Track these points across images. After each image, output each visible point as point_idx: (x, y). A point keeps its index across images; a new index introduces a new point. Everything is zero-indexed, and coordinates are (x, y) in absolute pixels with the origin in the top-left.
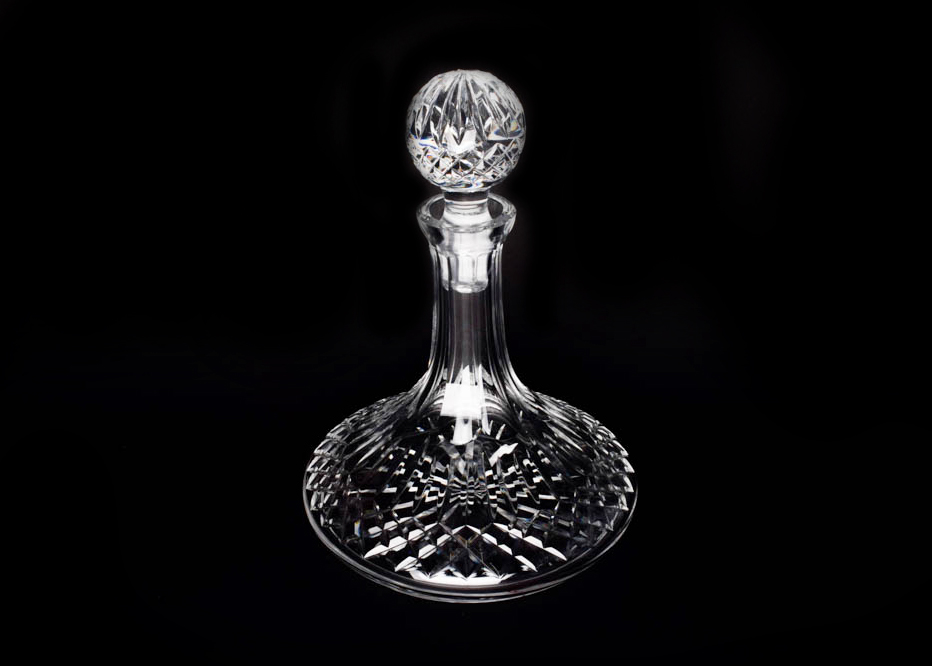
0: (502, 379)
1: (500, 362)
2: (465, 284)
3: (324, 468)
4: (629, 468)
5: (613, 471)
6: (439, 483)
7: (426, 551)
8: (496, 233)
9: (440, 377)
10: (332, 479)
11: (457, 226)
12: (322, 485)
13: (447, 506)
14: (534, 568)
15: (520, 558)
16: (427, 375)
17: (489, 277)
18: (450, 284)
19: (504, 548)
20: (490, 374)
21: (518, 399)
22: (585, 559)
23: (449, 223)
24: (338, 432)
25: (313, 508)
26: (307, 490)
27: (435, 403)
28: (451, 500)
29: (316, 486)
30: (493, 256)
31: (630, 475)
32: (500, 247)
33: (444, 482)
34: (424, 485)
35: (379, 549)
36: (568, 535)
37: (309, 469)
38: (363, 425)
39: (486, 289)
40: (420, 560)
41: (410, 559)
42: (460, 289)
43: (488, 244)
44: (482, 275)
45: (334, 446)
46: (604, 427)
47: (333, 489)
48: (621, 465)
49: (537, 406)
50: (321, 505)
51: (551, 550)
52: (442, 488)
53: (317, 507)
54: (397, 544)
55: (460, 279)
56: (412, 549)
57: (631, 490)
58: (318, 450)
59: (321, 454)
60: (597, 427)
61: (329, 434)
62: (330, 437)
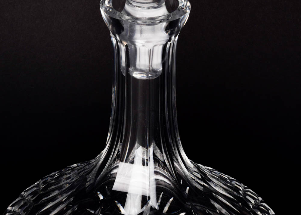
0: (171, 156)
2: (142, 71)
8: (171, 27)
11: (137, 19)
16: (104, 152)
17: (164, 64)
18: (127, 71)
21: (186, 176)
23: (129, 14)
24: (30, 192)
30: (168, 46)
32: (175, 39)
38: (53, 187)
39: (161, 76)
42: (137, 75)
43: (163, 36)
44: (157, 63)
45: (25, 204)
46: (265, 204)
49: (203, 183)
55: (137, 67)
58: (10, 206)
59: (12, 210)
60: (259, 203)
61: (23, 193)
62: (23, 195)
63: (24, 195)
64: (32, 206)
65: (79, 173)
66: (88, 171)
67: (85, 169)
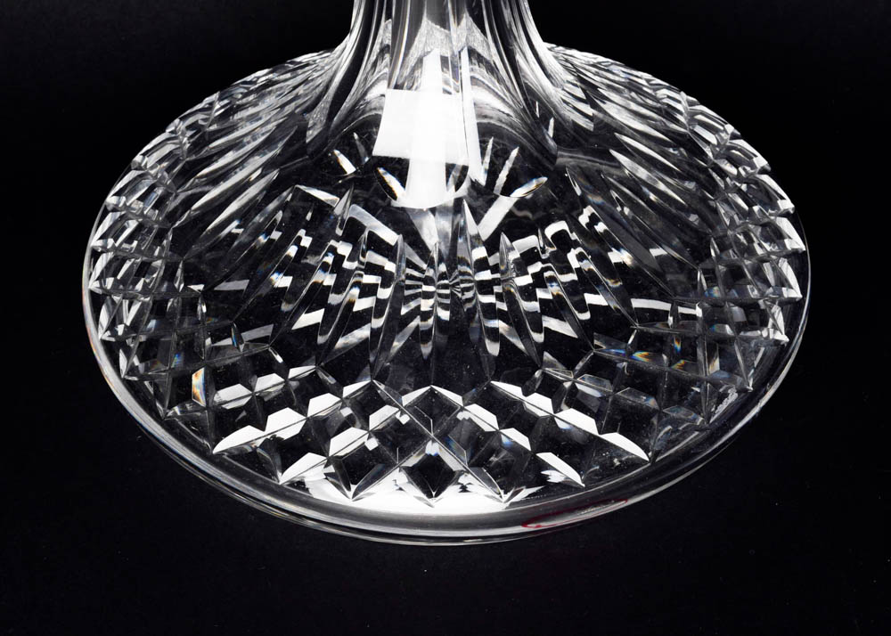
1: (507, 13)
3: (129, 240)
4: (795, 242)
5: (760, 251)
6: (382, 268)
7: (343, 443)
9: (379, 40)
10: (144, 269)
12: (124, 281)
13: (397, 323)
14: (576, 477)
15: (548, 457)
19: (514, 436)
20: (484, 32)
22: (687, 454)
25: (106, 336)
26: (92, 293)
27: (369, 97)
28: (404, 311)
29: (110, 282)
31: (794, 257)
33: (390, 267)
34: (350, 273)
35: (245, 436)
36: (652, 403)
37: (95, 241)
40: (333, 460)
41: (310, 459)
45: (151, 188)
47: (145, 291)
48: (776, 236)
50: (120, 329)
51: (615, 438)
52: (387, 279)
53: (114, 333)
54: (285, 423)
56: (314, 437)
57: (795, 292)
58: (114, 195)
59: (121, 205)
60: (726, 140)
61: (138, 158)
62: (140, 164)
63: (143, 165)
64: (172, 194)
65: (282, 107)
66: (305, 102)
67: (297, 97)
